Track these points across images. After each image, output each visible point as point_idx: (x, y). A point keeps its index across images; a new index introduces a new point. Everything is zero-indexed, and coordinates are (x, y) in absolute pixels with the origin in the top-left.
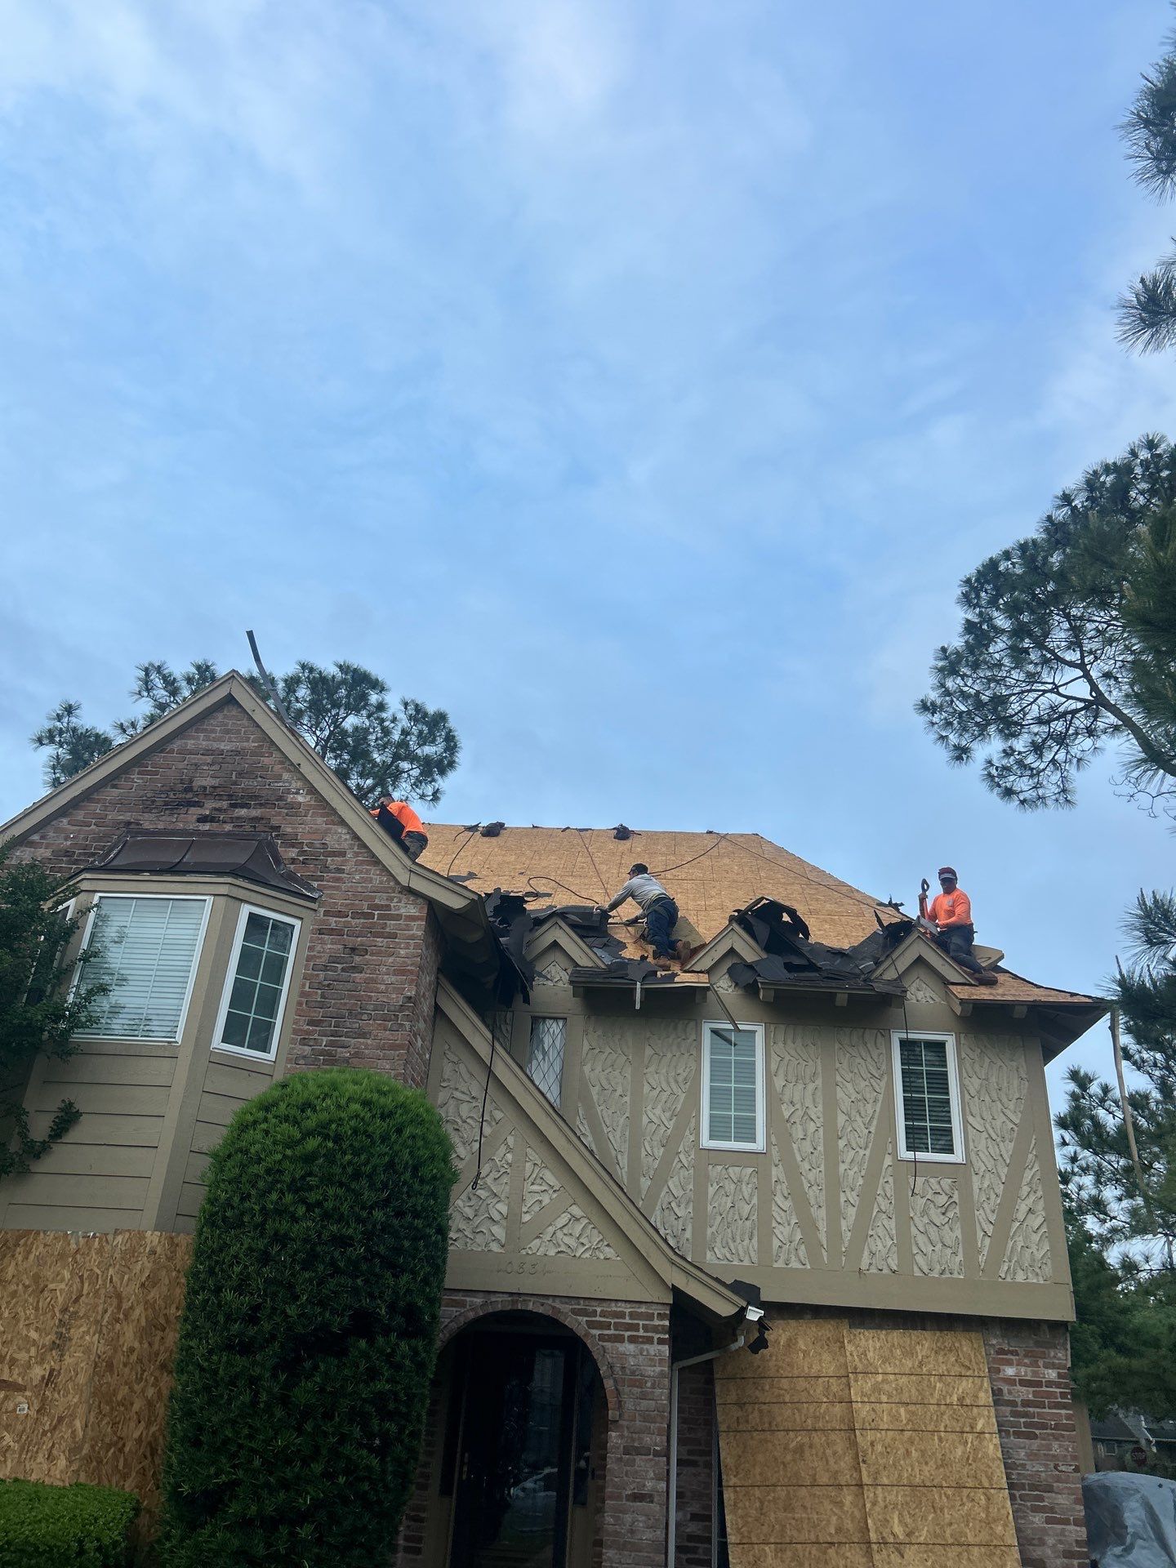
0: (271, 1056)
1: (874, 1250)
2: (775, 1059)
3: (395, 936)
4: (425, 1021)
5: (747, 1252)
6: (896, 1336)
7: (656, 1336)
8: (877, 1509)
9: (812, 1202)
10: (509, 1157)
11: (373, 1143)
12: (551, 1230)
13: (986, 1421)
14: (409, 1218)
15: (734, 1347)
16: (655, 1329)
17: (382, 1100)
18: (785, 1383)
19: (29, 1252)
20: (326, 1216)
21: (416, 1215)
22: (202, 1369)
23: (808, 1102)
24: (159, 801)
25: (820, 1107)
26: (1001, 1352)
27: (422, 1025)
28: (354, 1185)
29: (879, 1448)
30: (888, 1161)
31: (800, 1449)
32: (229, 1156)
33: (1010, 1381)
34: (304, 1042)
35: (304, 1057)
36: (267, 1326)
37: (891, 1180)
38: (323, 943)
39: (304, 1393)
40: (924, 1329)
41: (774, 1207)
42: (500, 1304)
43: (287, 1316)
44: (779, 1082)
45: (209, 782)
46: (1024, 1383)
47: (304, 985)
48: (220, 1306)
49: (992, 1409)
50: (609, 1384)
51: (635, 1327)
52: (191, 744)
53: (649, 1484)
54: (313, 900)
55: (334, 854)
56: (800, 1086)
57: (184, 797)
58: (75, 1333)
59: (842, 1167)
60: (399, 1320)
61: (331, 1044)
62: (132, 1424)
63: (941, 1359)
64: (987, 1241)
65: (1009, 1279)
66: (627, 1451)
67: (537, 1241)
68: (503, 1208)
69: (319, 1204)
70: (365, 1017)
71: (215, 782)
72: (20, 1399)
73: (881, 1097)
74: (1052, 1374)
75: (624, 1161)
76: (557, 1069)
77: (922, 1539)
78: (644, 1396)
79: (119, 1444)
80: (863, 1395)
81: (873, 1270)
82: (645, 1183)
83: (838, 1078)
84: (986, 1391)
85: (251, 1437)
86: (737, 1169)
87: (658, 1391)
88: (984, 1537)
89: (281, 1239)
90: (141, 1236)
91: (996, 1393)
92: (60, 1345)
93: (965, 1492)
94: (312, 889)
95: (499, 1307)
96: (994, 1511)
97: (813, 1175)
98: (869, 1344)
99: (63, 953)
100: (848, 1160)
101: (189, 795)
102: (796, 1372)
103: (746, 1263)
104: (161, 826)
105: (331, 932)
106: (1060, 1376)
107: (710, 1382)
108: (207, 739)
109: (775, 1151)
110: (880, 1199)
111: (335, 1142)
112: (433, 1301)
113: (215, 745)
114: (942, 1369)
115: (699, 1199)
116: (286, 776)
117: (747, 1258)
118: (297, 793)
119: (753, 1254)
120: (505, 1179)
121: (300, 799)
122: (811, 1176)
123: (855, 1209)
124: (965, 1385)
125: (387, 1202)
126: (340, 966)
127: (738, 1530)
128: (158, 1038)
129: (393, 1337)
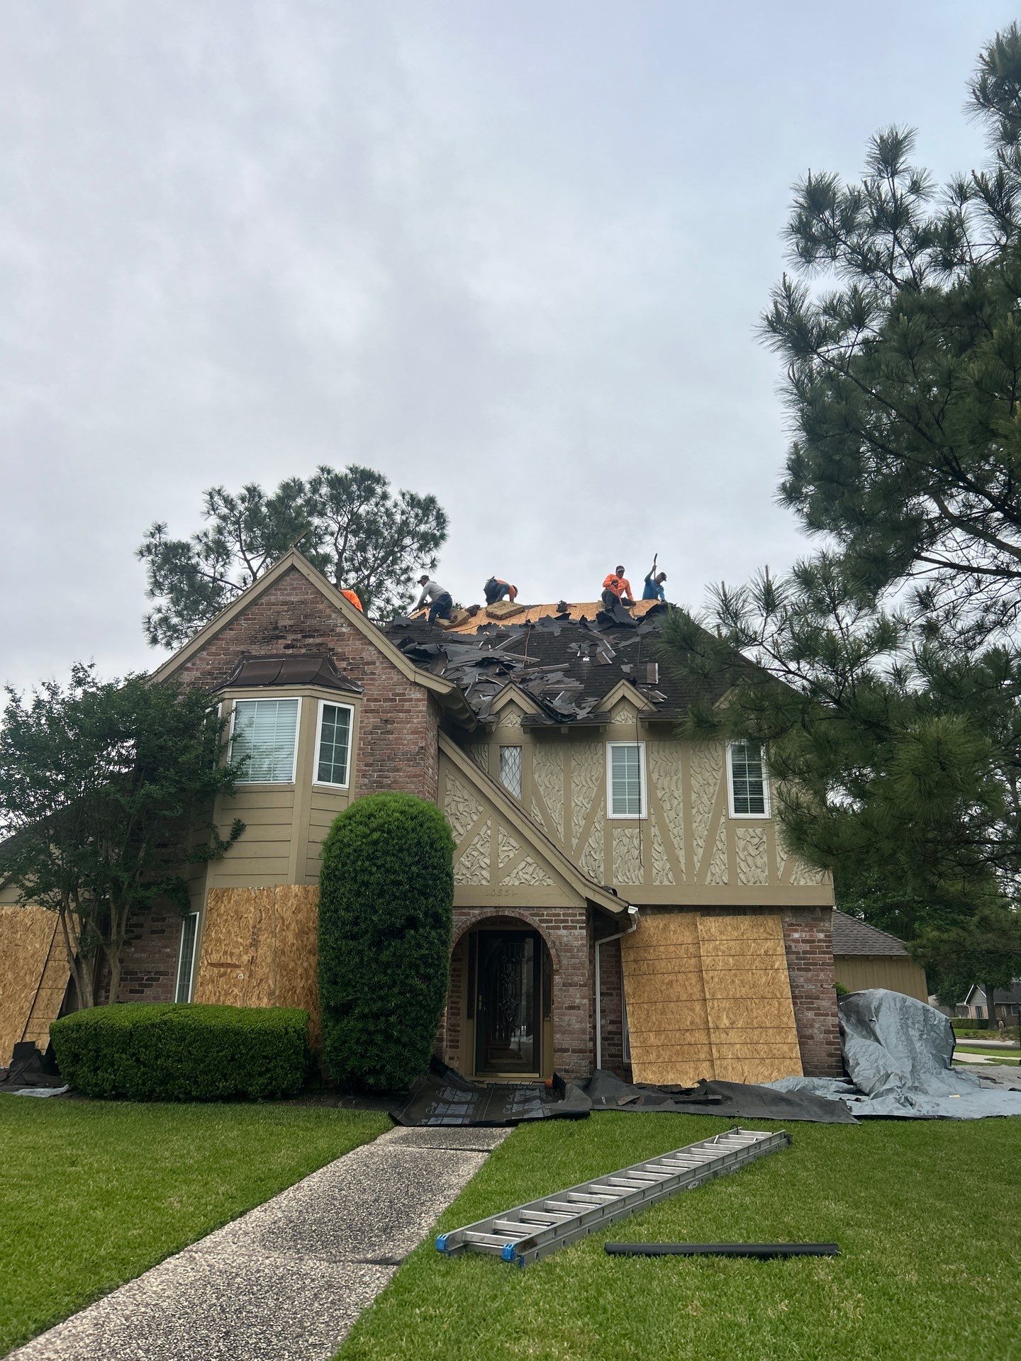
0: (346, 786)
1: (714, 872)
2: (652, 763)
3: (409, 711)
4: (433, 758)
5: (637, 877)
6: (728, 919)
7: (578, 925)
8: (714, 1011)
9: (676, 846)
10: (489, 832)
11: (408, 833)
12: (515, 871)
13: (781, 962)
14: (430, 870)
15: (630, 931)
16: (578, 921)
17: (411, 810)
18: (662, 949)
19: (230, 899)
20: (388, 871)
21: (434, 868)
22: (334, 948)
23: (673, 788)
24: (260, 636)
25: (681, 791)
26: (792, 925)
27: (431, 761)
28: (400, 855)
29: (716, 980)
30: (723, 820)
31: (670, 983)
32: (333, 844)
33: (796, 941)
34: (364, 776)
35: (365, 785)
36: (363, 926)
37: (724, 831)
38: (368, 718)
39: (385, 956)
40: (745, 914)
41: (653, 851)
42: (490, 913)
43: (372, 921)
44: (655, 776)
45: (288, 623)
46: (804, 941)
47: (360, 743)
48: (338, 917)
49: (785, 957)
50: (553, 952)
51: (566, 921)
52: (273, 598)
53: (577, 1001)
54: (360, 693)
55: (368, 664)
56: (668, 778)
57: (274, 633)
58: (262, 938)
59: (695, 825)
60: (430, 920)
61: (379, 776)
62: (299, 980)
63: (755, 931)
64: (783, 863)
65: (795, 884)
66: (564, 985)
67: (508, 878)
68: (488, 861)
69: (383, 865)
70: (397, 760)
71: (291, 622)
72: (239, 971)
73: (719, 782)
74: (821, 936)
75: (561, 829)
76: (518, 777)
77: (739, 1026)
78: (573, 957)
79: (294, 989)
80: (708, 952)
81: (713, 884)
82: (575, 841)
83: (692, 772)
84: (782, 947)
85: (362, 978)
86: (630, 830)
87: (580, 954)
88: (775, 1024)
89: (366, 884)
90: (289, 888)
91: (788, 948)
92: (255, 944)
93: (766, 1001)
94: (358, 686)
95: (489, 915)
96: (783, 1010)
97: (677, 830)
98: (712, 925)
99: (220, 737)
100: (698, 820)
101: (277, 632)
102: (669, 943)
103: (637, 883)
104: (263, 653)
105: (372, 711)
106: (826, 936)
107: (619, 950)
108: (283, 595)
109: (653, 818)
110: (717, 842)
111: (388, 834)
112: (447, 911)
113: (288, 598)
114: (756, 936)
115: (608, 849)
116: (334, 616)
117: (637, 881)
118: (342, 626)
119: (640, 878)
120: (488, 845)
121: (344, 630)
122: (675, 831)
123: (702, 850)
124: (770, 944)
125: (418, 862)
126: (379, 731)
127: (635, 1026)
128: (282, 781)
129: (428, 929)
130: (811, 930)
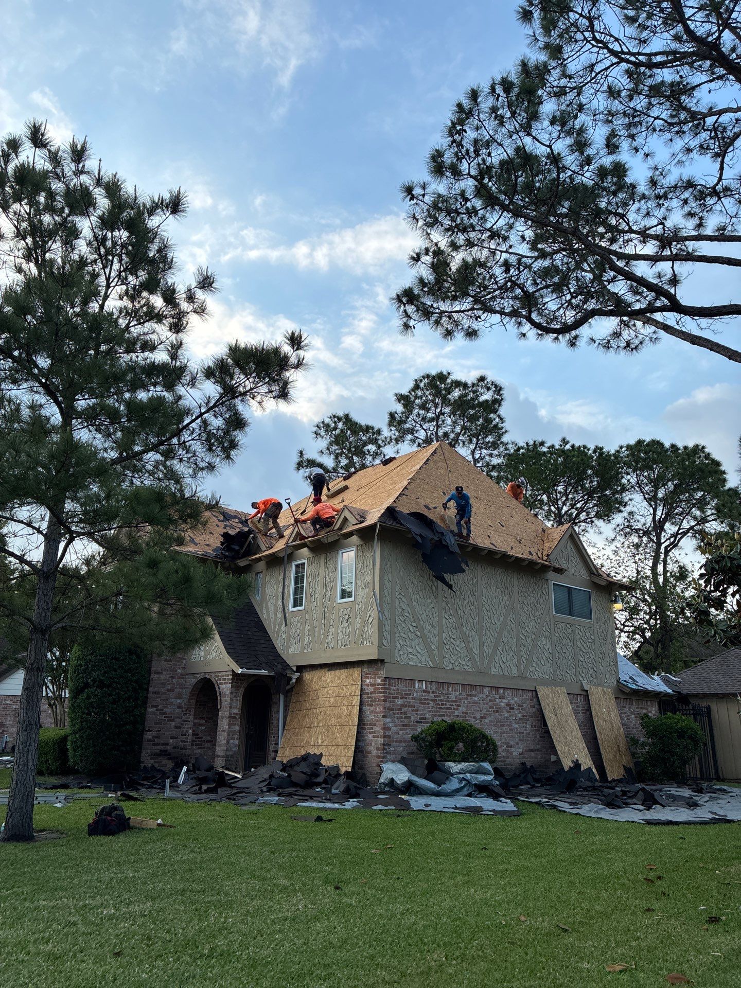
1: (328, 641)
2: (309, 572)
5: (298, 648)
6: (337, 672)
7: (228, 680)
8: (316, 734)
9: (315, 626)
12: (211, 651)
13: (356, 701)
18: (307, 695)
23: (316, 586)
26: (365, 674)
30: (335, 605)
31: (305, 716)
37: (335, 612)
40: (345, 668)
41: (305, 630)
42: (202, 676)
44: (310, 580)
46: (372, 685)
49: (359, 697)
50: (219, 698)
53: (225, 727)
56: (315, 581)
59: (323, 610)
64: (358, 631)
65: (362, 645)
66: (221, 717)
73: (335, 579)
74: (379, 681)
75: (272, 621)
76: (261, 590)
78: (225, 700)
81: (328, 650)
82: (277, 628)
83: (325, 574)
84: (359, 690)
86: (298, 617)
87: (229, 698)
88: (344, 743)
91: (363, 690)
93: (343, 727)
96: (350, 733)
100: (325, 606)
103: (298, 652)
109: (307, 608)
110: (331, 620)
114: (348, 683)
115: (288, 631)
122: (315, 616)
123: (325, 626)
124: (353, 688)
127: (283, 743)
130: (375, 677)
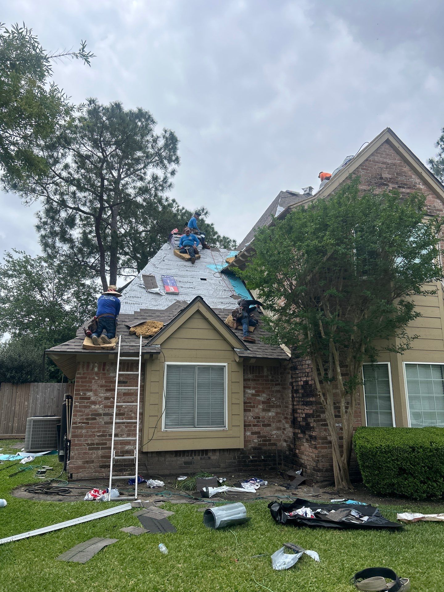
24: (373, 182)
45: (387, 176)
52: (379, 159)
57: (381, 181)
108: (381, 157)
116: (413, 176)
118: (419, 184)
